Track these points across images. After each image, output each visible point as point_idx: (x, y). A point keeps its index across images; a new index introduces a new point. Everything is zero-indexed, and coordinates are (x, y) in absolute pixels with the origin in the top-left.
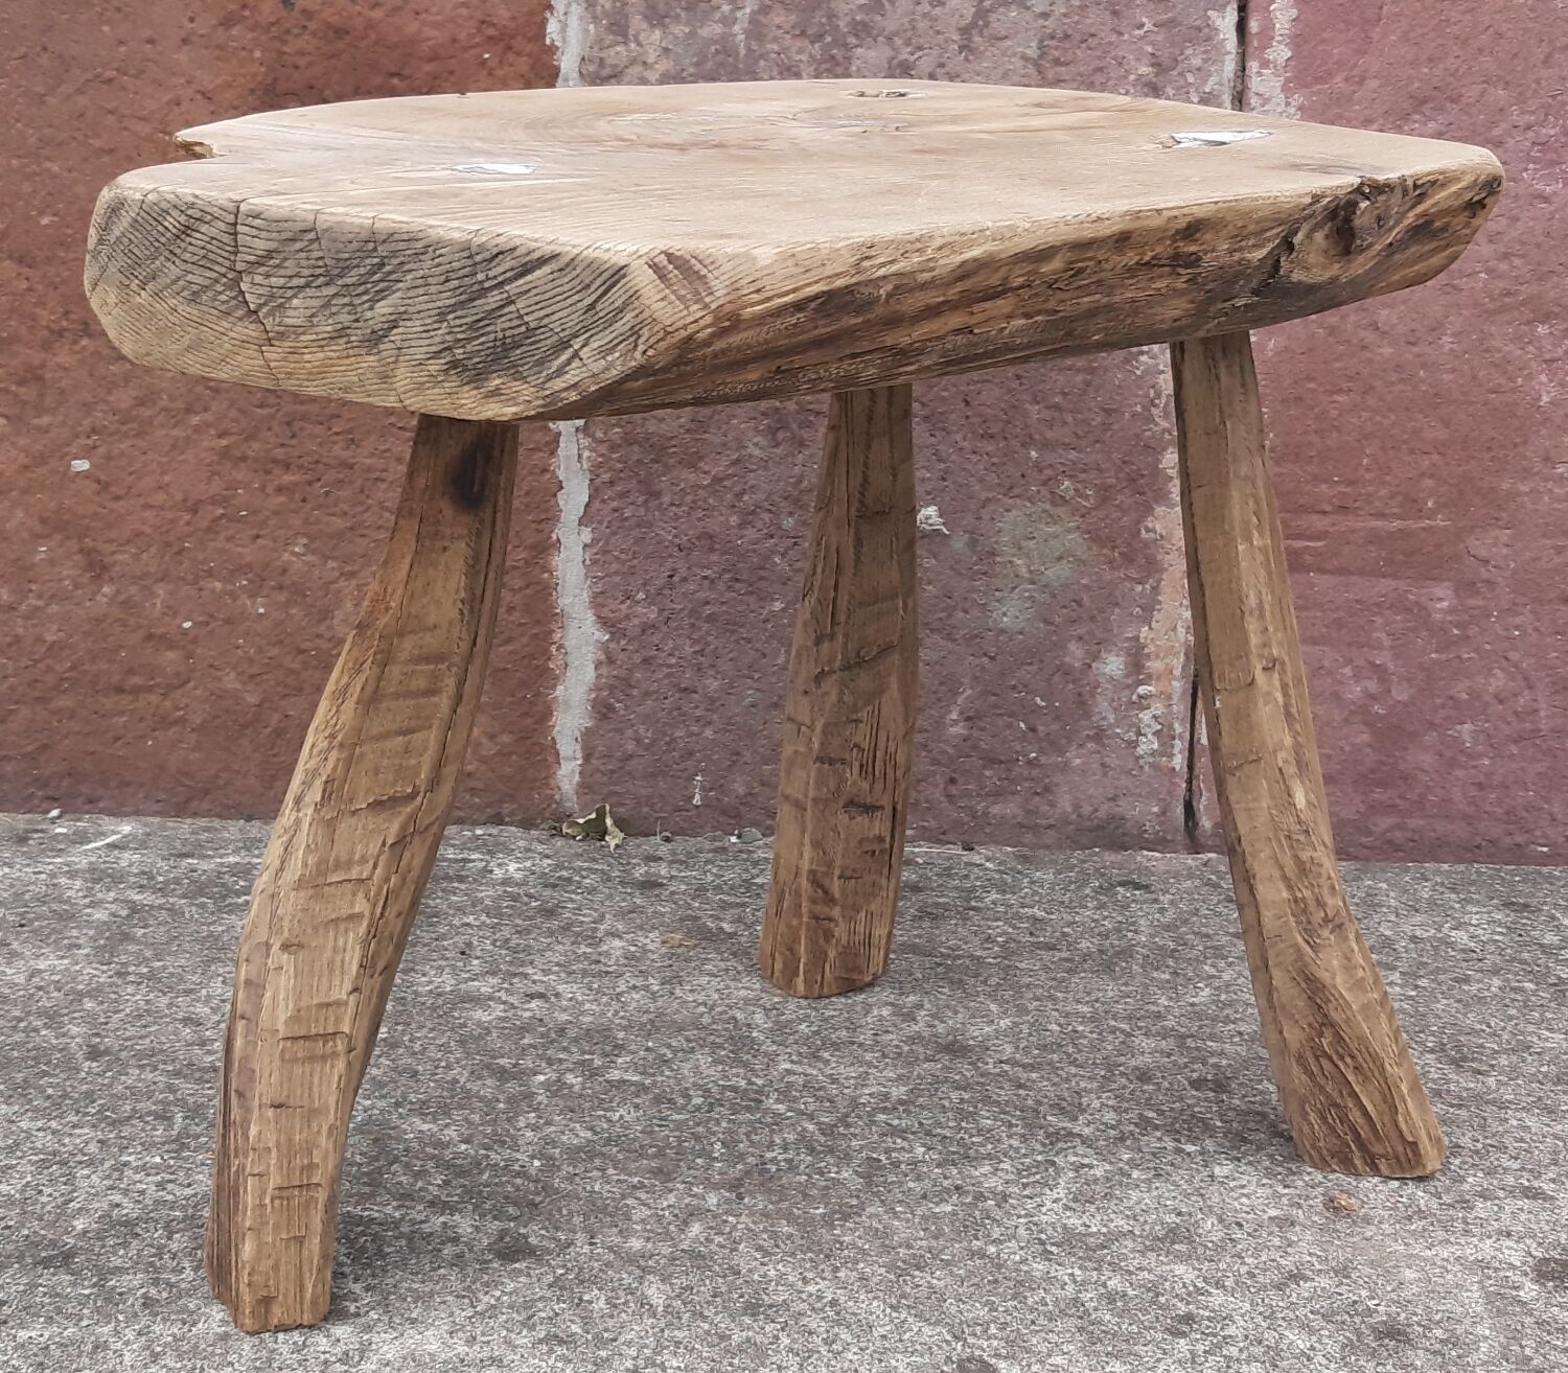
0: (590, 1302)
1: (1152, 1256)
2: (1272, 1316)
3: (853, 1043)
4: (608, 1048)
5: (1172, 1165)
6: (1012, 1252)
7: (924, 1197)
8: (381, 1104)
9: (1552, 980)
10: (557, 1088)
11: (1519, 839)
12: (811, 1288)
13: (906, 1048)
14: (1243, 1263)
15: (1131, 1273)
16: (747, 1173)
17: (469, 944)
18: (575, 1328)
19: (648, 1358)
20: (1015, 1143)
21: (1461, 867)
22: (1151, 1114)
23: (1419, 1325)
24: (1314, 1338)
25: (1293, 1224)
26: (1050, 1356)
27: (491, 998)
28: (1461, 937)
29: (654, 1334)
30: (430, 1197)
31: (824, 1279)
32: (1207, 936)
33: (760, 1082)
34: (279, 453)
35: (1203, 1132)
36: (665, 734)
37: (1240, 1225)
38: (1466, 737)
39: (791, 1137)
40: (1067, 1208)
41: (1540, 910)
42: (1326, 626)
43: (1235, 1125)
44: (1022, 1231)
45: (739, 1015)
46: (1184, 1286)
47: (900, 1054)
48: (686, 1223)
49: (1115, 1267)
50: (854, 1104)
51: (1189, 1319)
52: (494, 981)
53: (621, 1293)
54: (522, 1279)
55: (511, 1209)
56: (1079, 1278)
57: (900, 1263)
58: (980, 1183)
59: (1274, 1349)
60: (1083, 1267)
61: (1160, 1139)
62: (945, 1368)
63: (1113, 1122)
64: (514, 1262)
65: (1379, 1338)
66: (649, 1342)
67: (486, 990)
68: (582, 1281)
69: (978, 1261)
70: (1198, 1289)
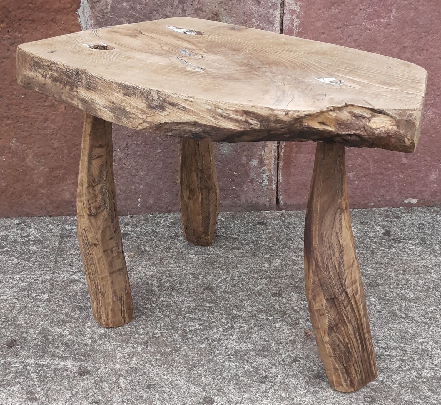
0: (104, 388)
1: (258, 356)
2: (288, 375)
3: (181, 289)
5: (265, 324)
6: (221, 359)
7: (198, 342)
8: (46, 323)
9: (371, 249)
11: (366, 202)
12: (165, 377)
13: (196, 289)
14: (282, 357)
15: (251, 363)
16: (150, 338)
17: (72, 262)
18: (100, 398)
20: (224, 321)
22: (261, 307)
24: (298, 381)
25: (295, 342)
26: (228, 394)
27: (78, 282)
29: (122, 398)
30: (60, 355)
31: (169, 374)
32: (281, 241)
33: (154, 305)
34: (5, 115)
35: (274, 312)
36: (129, 188)
37: (281, 343)
38: (351, 176)
39: (162, 324)
40: (236, 342)
41: (370, 224)
42: (312, 149)
43: (283, 308)
44: (223, 352)
45: (150, 282)
46: (266, 366)
47: (194, 292)
48: (132, 358)
49: (248, 362)
50: (180, 311)
51: (266, 377)
52: (79, 274)
53: (113, 384)
54: (86, 382)
55: (83, 358)
56: (238, 366)
57: (190, 366)
58: (213, 336)
59: (287, 386)
60: (239, 363)
61: (263, 315)
62: (200, 401)
63: (251, 311)
64: (84, 376)
65: (314, 379)
66: (121, 400)
67: (77, 278)
68: (102, 381)
69: (211, 363)
70: (269, 367)
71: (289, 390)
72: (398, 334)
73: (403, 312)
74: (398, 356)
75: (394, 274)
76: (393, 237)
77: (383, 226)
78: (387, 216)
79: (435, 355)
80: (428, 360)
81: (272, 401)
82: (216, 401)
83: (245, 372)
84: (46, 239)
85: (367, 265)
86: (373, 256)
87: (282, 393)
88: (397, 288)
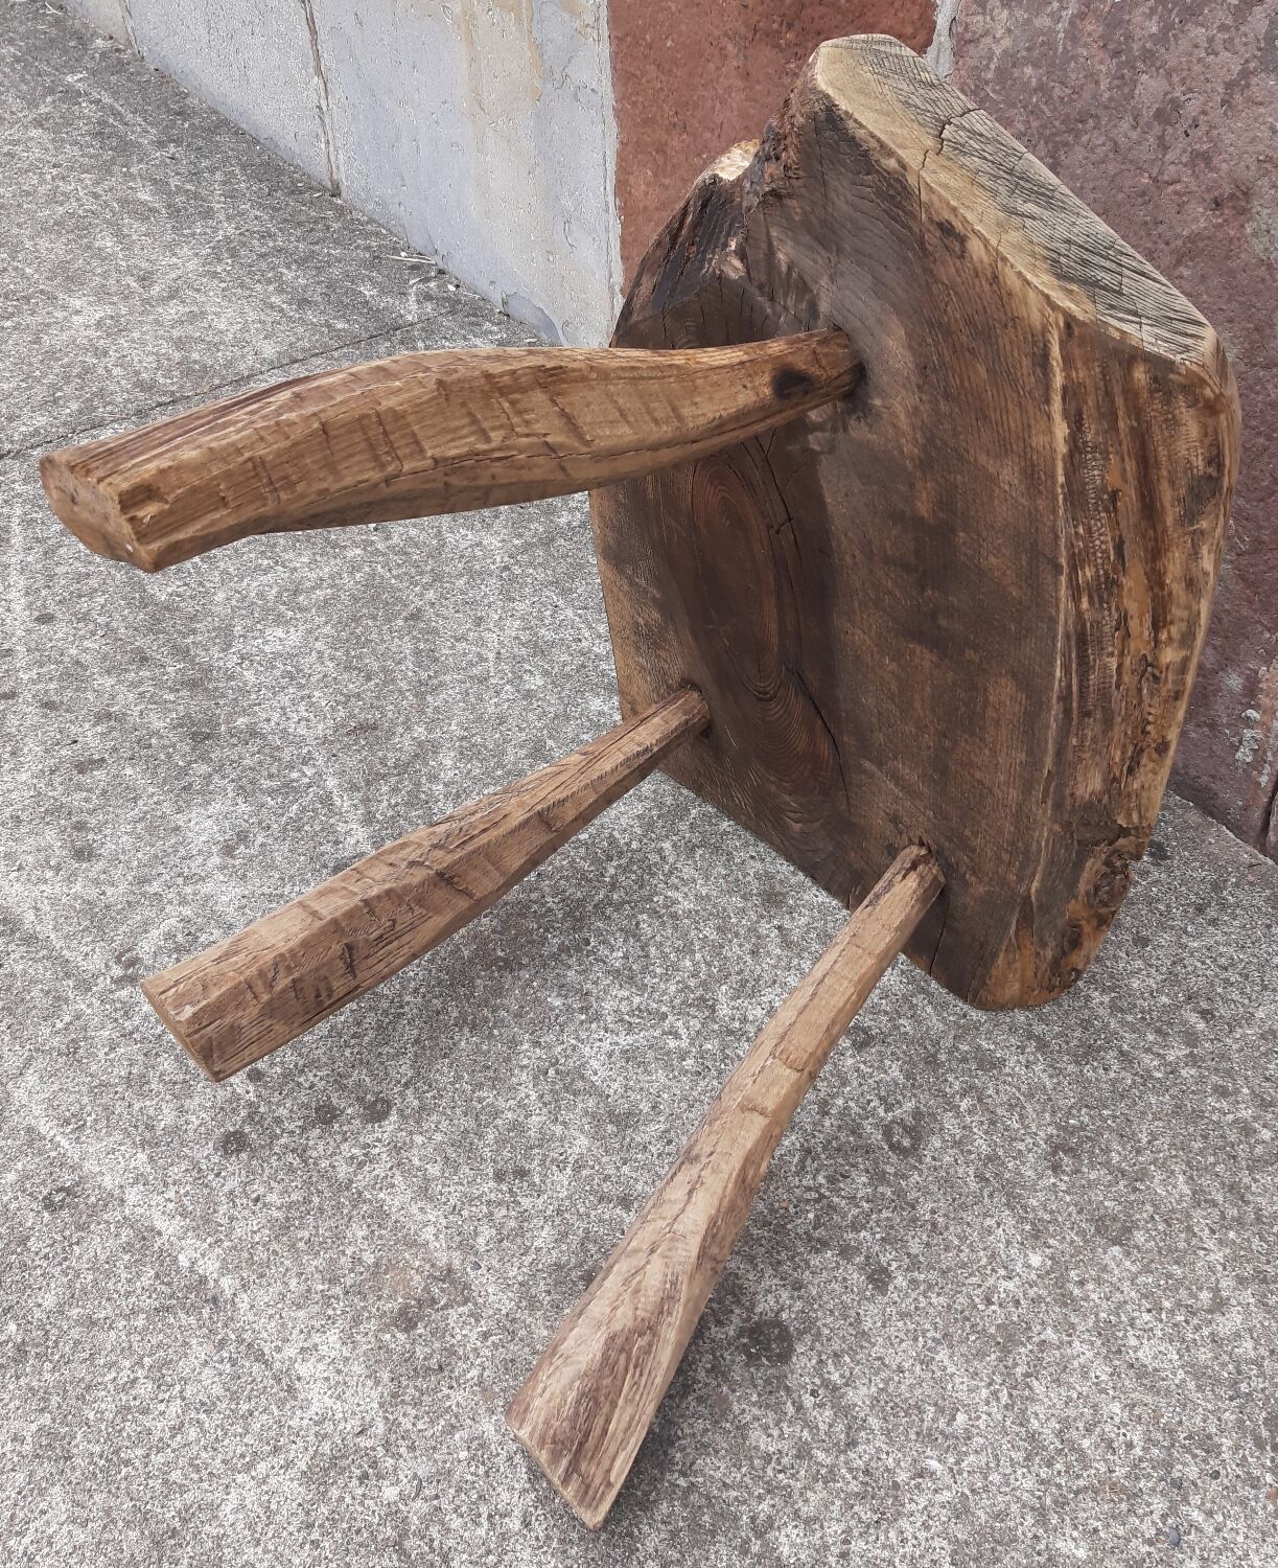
1: (587, 1120)
2: (561, 1212)
3: (729, 854)
6: (530, 1057)
13: (749, 879)
14: (618, 1168)
15: (555, 1121)
24: (552, 1245)
26: (421, 1133)
40: (610, 1053)
44: (560, 1048)
46: (562, 1153)
47: (736, 881)
49: (554, 1113)
51: (522, 1173)
56: (526, 1101)
57: (470, 1018)
58: (603, 1000)
59: (520, 1232)
60: (541, 1096)
62: (368, 1097)
69: (505, 1048)
70: (565, 1161)
71: (506, 1243)
72: (918, 1392)
73: (1041, 1360)
74: (814, 1434)
79: (892, 1534)
80: (853, 1523)
81: (447, 1228)
82: (385, 1123)
83: (517, 1127)
85: (1197, 1171)
87: (487, 1233)
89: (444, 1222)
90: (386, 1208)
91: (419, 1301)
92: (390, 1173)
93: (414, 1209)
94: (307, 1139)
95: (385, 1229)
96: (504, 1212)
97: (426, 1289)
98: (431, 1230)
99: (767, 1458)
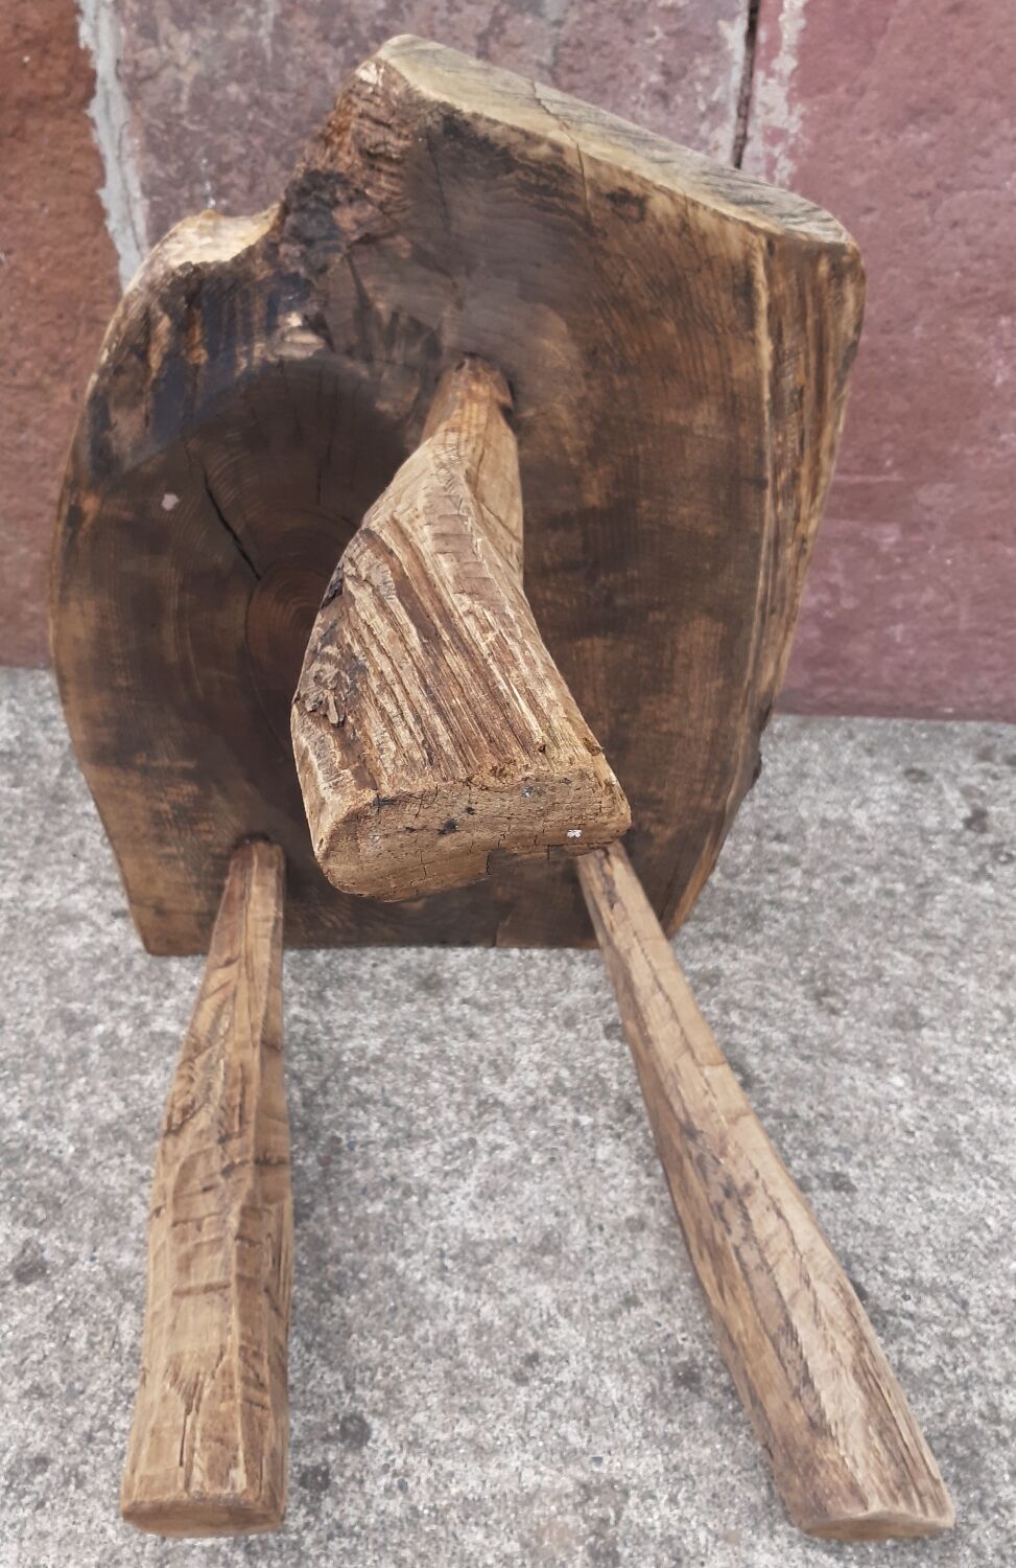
0: (74, 1340)
1: (524, 1271)
2: (599, 1357)
3: (353, 977)
4: (162, 986)
5: (566, 1144)
7: (365, 1190)
9: (920, 879)
10: (111, 1039)
11: (931, 703)
13: (394, 984)
14: (593, 1283)
15: (502, 1295)
17: (82, 843)
18: (55, 1376)
19: (104, 1418)
20: (450, 1115)
21: (882, 722)
22: (565, 1073)
23: (712, 1367)
24: (626, 1386)
25: (642, 1227)
26: (415, 1412)
27: (84, 918)
28: (860, 818)
35: (601, 1097)
37: (601, 1228)
38: (897, 634)
40: (473, 1207)
41: (931, 779)
46: (540, 1315)
47: (386, 992)
49: (493, 1291)
50: (338, 1064)
51: (533, 1359)
52: (91, 892)
53: (101, 1327)
54: (29, 1309)
55: (40, 1212)
56: (461, 1304)
57: (326, 1286)
58: (412, 1172)
59: (591, 1401)
60: (467, 1289)
61: (564, 1109)
62: (331, 1429)
63: (533, 1085)
64: (28, 1283)
65: (676, 1386)
66: (109, 1395)
67: (83, 906)
68: (74, 1311)
69: (387, 1281)
70: (550, 1318)
71: (594, 1421)
72: (952, 1231)
73: (979, 1140)
74: (940, 1324)
75: (973, 985)
76: (990, 838)
77: (967, 792)
78: (985, 755)
81: (537, 1458)
82: (374, 1434)
83: (480, 1330)
84: (31, 751)
85: (898, 942)
86: (919, 908)
87: (570, 1429)
88: (973, 1044)
89: (529, 1457)
90: (470, 1496)
91: (593, 1533)
92: (435, 1468)
93: (493, 1472)
94: (328, 1515)
95: (492, 1512)
96: (560, 1401)
97: (586, 1519)
98: (528, 1474)
99: (939, 1370)
